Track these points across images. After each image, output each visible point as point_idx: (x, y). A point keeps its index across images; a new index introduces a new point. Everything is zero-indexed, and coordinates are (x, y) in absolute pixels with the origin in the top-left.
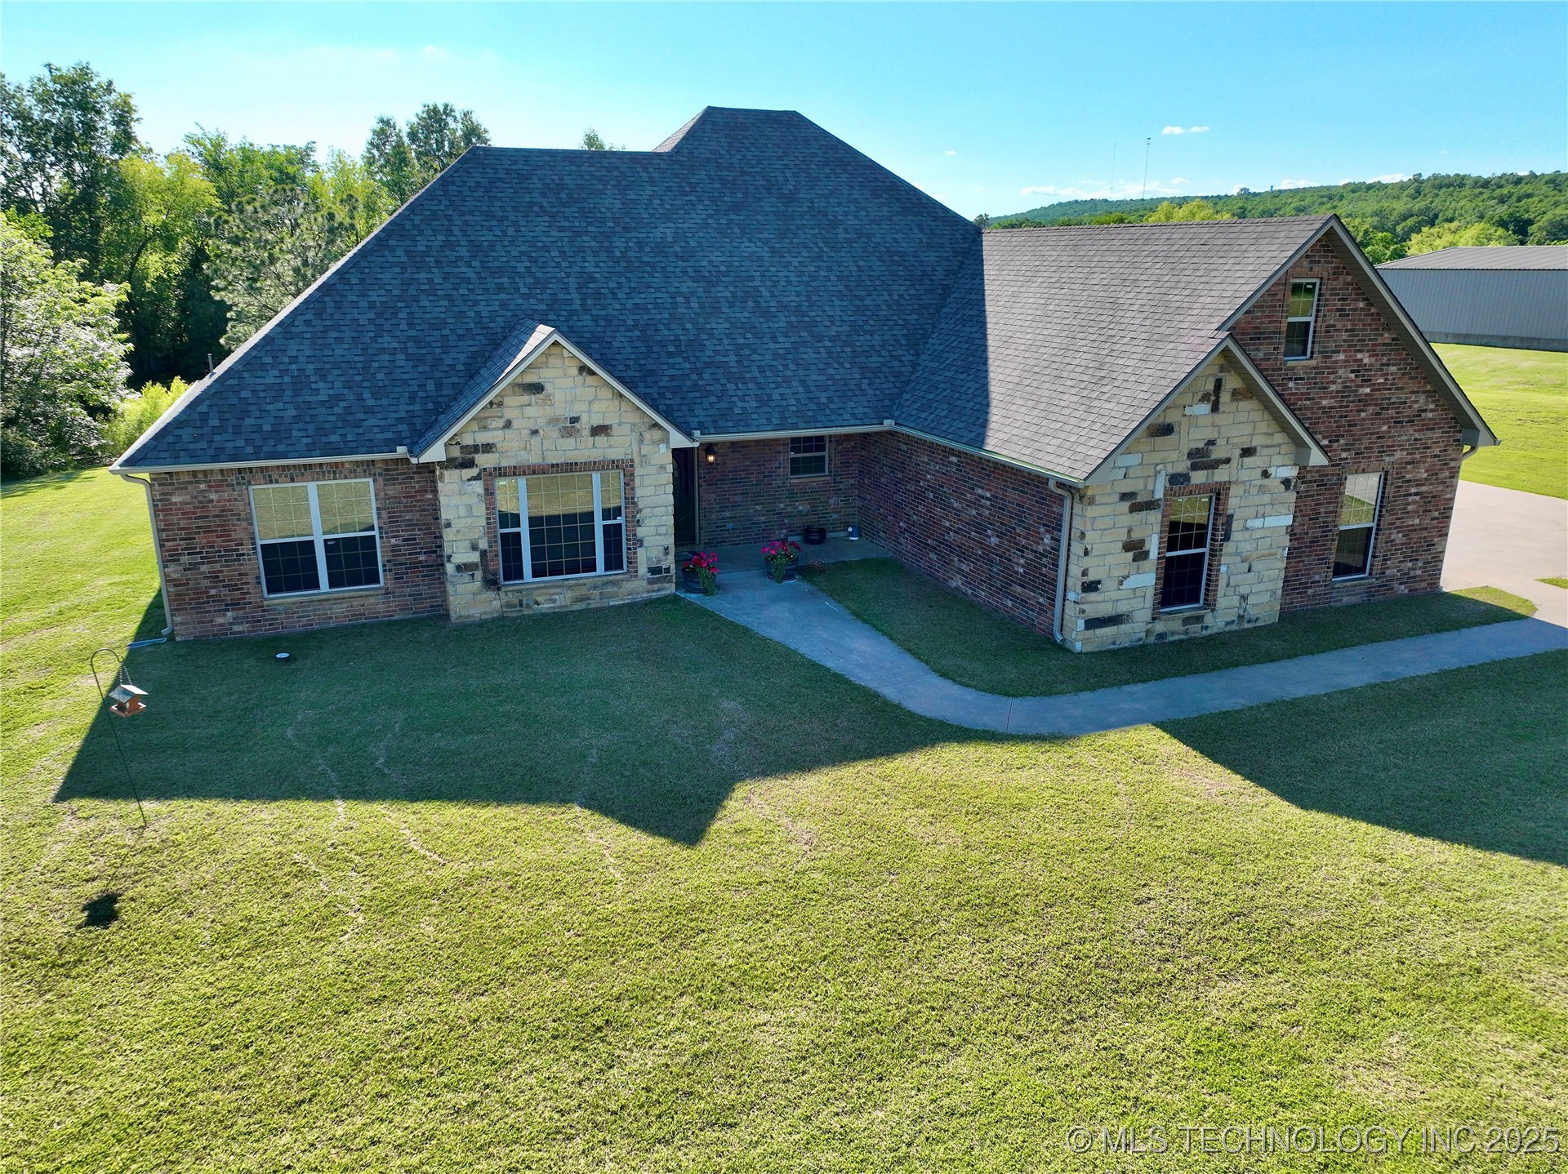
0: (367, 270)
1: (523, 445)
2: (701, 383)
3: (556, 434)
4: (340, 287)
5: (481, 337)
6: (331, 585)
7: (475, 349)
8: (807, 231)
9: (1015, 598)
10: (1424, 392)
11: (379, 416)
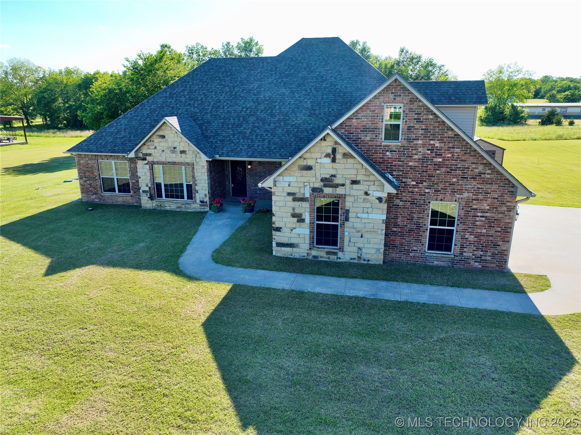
1: (160, 155)
2: (232, 139)
3: (169, 152)
6: (119, 192)
8: (310, 84)
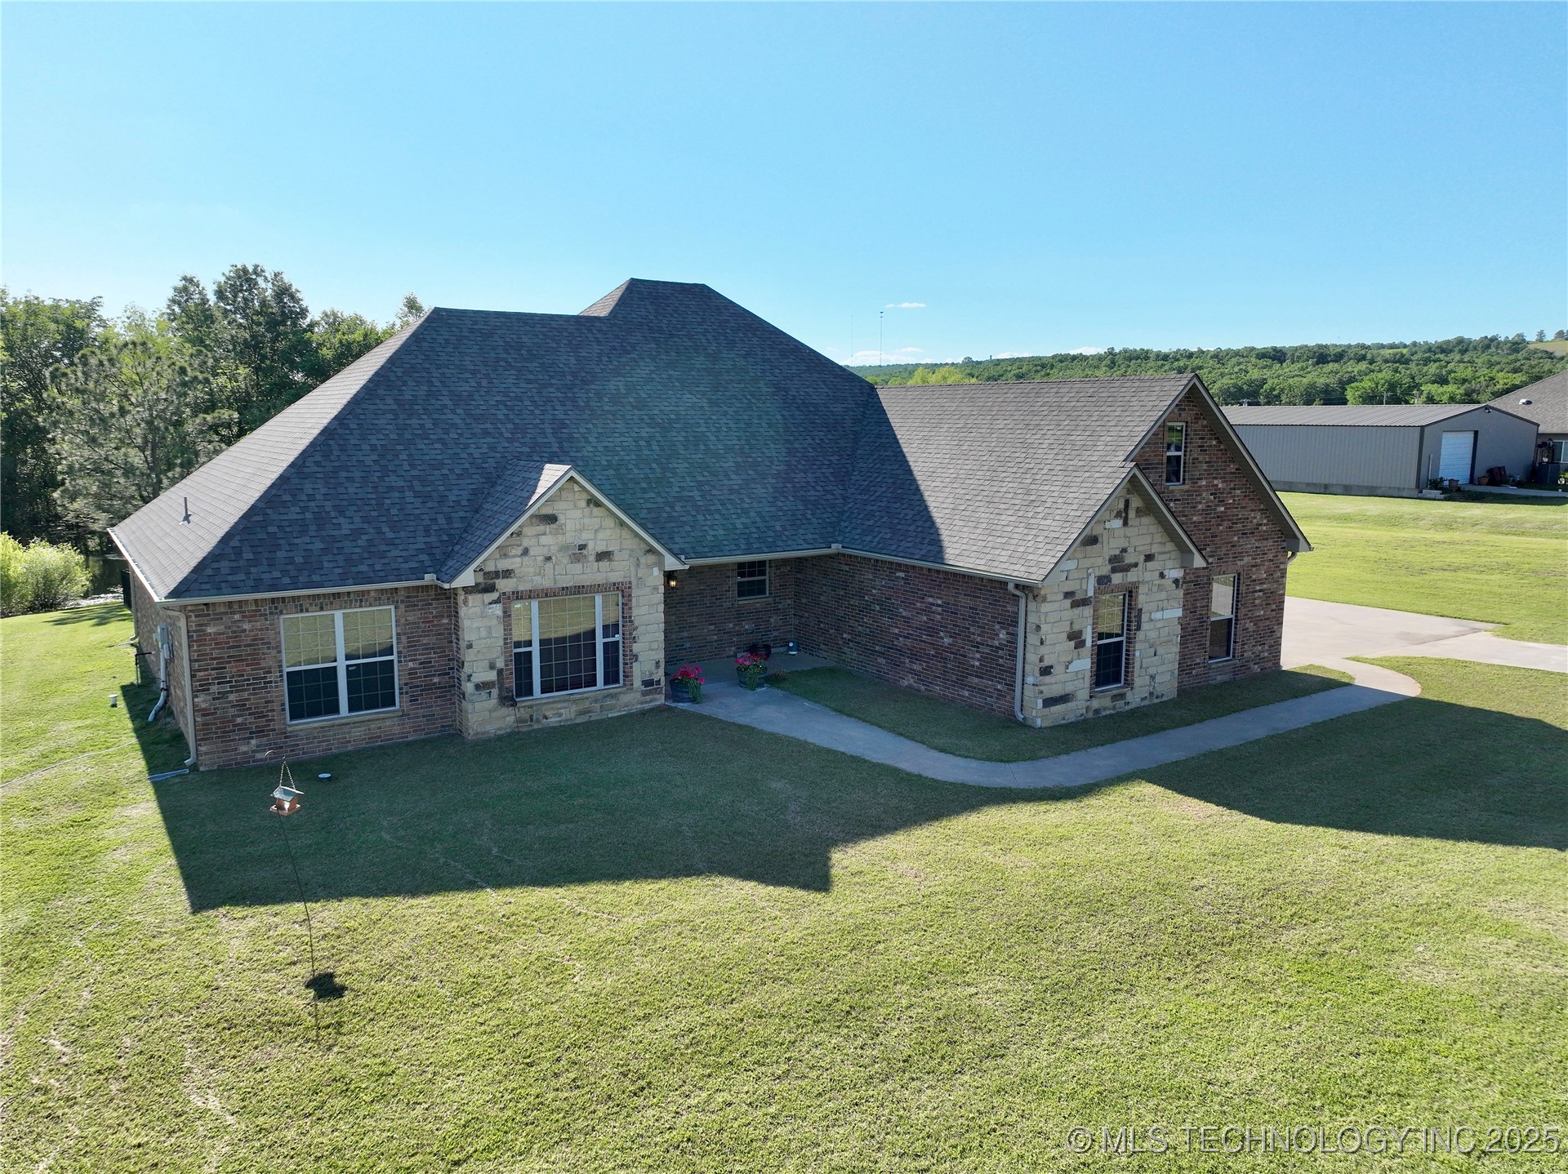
0: (362, 417)
1: (537, 571)
2: (675, 514)
3: (565, 560)
4: (340, 431)
5: (477, 476)
6: (351, 710)
7: (474, 486)
8: (735, 385)
9: (972, 688)
10: (1260, 510)
11: (400, 547)
